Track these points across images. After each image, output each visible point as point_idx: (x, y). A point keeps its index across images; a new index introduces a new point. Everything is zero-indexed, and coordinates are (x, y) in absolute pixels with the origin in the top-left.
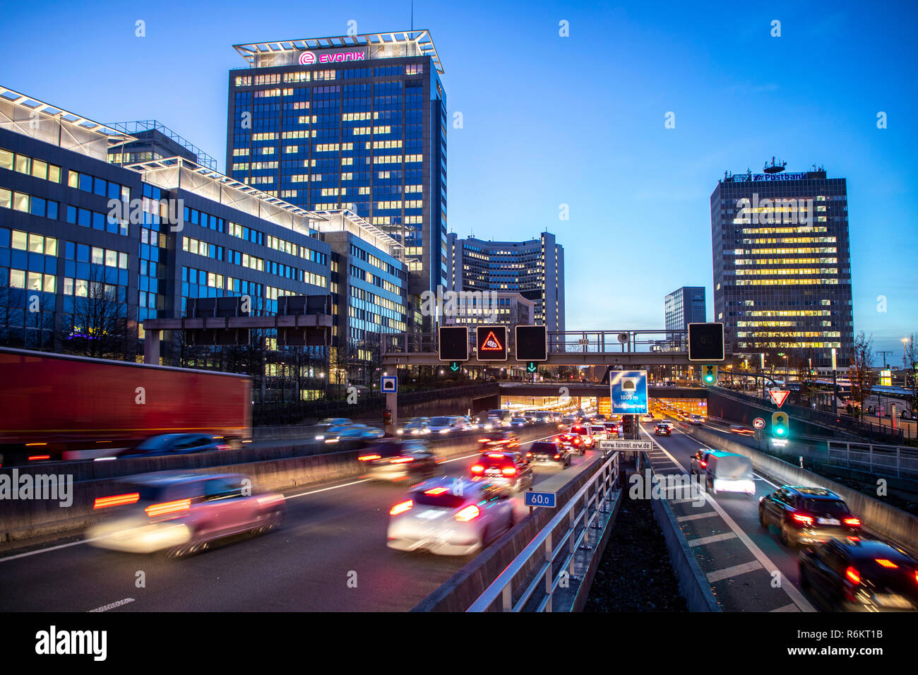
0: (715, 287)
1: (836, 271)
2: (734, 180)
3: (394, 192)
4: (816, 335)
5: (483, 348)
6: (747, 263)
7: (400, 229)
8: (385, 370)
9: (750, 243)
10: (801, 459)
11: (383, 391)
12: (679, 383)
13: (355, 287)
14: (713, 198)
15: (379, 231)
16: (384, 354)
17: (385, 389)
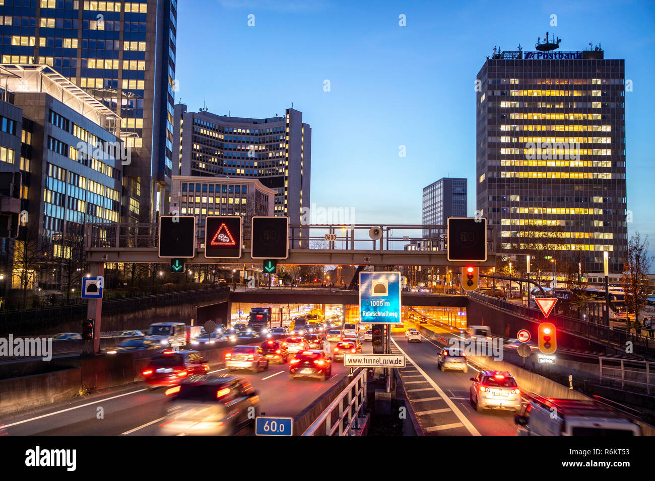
0: (478, 179)
1: (609, 164)
2: (503, 58)
3: (109, 48)
4: (587, 236)
5: (213, 243)
6: (513, 153)
7: (115, 95)
8: (87, 271)
9: (518, 129)
10: (570, 378)
11: (84, 295)
12: (435, 289)
13: (53, 165)
14: (479, 77)
15: (88, 96)
16: (87, 249)
17: (87, 293)
